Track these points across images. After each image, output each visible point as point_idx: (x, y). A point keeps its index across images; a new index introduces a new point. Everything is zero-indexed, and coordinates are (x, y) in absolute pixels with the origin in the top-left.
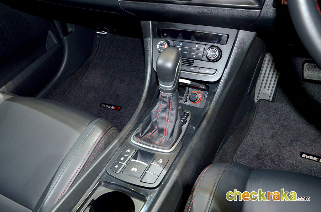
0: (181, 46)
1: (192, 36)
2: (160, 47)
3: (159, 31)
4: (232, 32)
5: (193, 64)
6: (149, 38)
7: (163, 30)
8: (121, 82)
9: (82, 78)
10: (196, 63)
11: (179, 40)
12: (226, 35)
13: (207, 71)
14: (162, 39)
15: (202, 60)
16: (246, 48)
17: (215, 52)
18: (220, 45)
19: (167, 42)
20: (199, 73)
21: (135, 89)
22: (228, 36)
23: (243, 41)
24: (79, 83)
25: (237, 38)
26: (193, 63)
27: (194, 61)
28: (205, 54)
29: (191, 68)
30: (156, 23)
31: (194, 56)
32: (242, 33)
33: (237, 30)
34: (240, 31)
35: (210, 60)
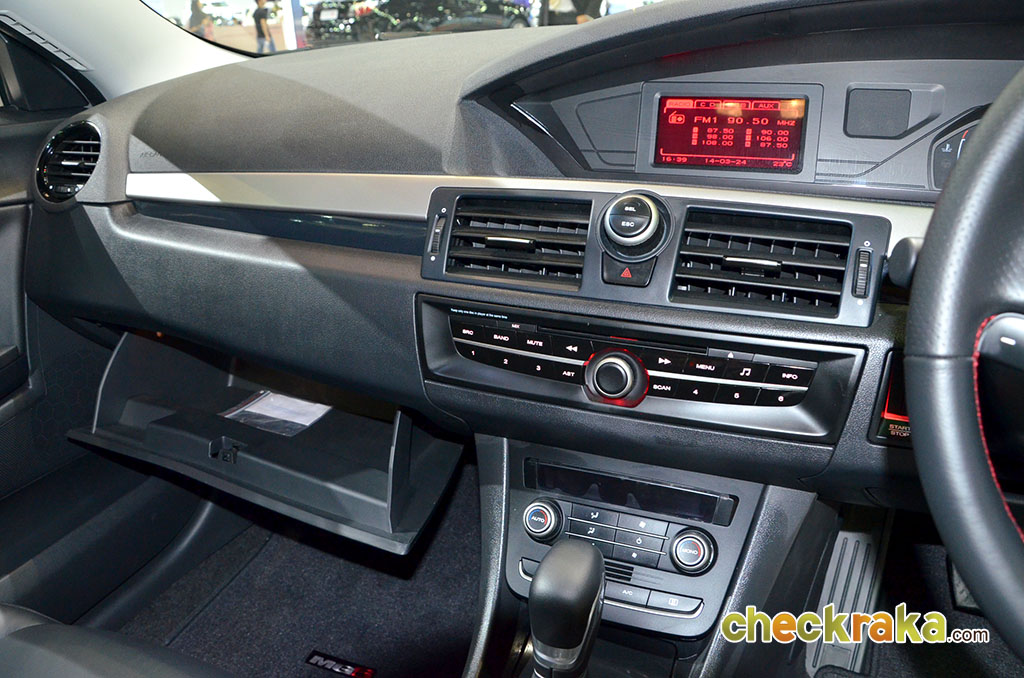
0: (594, 520)
1: (631, 495)
2: (531, 522)
3: (529, 469)
4: (747, 490)
5: (629, 579)
6: (498, 488)
7: (542, 468)
8: (379, 585)
9: (254, 558)
10: (640, 574)
11: (591, 502)
12: (731, 496)
13: (673, 602)
14: (539, 493)
15: (656, 568)
16: (788, 536)
17: (698, 549)
18: (711, 525)
19: (552, 507)
20: (646, 607)
21: (423, 613)
22: (736, 499)
23: (779, 517)
24: (243, 574)
25: (762, 507)
26: (631, 574)
27: (632, 569)
28: (667, 550)
29: (625, 592)
30: (521, 445)
31: (634, 555)
32: (775, 494)
33: (762, 485)
34: (771, 487)
35: (680, 570)
